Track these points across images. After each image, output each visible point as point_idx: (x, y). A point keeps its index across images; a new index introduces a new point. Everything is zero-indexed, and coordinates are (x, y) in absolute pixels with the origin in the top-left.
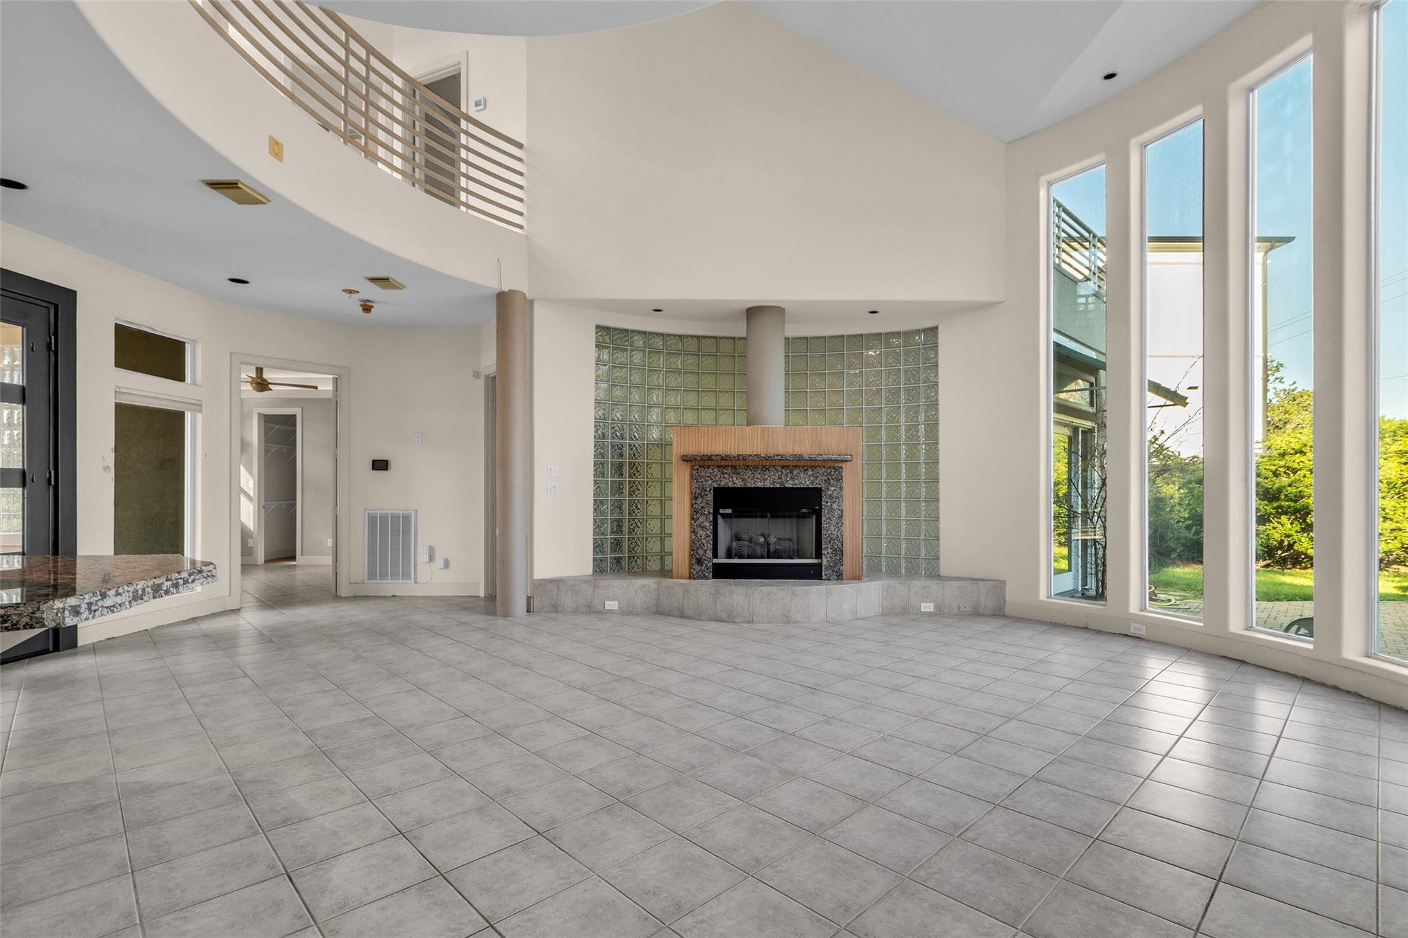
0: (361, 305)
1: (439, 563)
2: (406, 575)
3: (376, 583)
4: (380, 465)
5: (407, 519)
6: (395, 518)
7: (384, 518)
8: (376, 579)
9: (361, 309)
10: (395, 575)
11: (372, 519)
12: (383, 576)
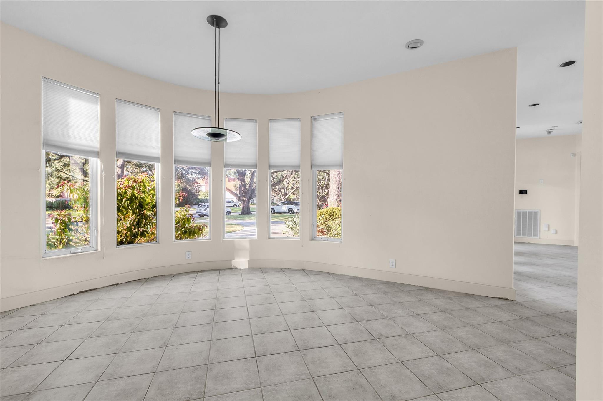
0: (547, 132)
1: (552, 231)
2: (535, 235)
3: (521, 237)
4: (522, 192)
5: (536, 214)
6: (530, 213)
7: (525, 213)
8: (521, 236)
9: (547, 133)
10: (530, 235)
11: (519, 213)
12: (524, 234)
